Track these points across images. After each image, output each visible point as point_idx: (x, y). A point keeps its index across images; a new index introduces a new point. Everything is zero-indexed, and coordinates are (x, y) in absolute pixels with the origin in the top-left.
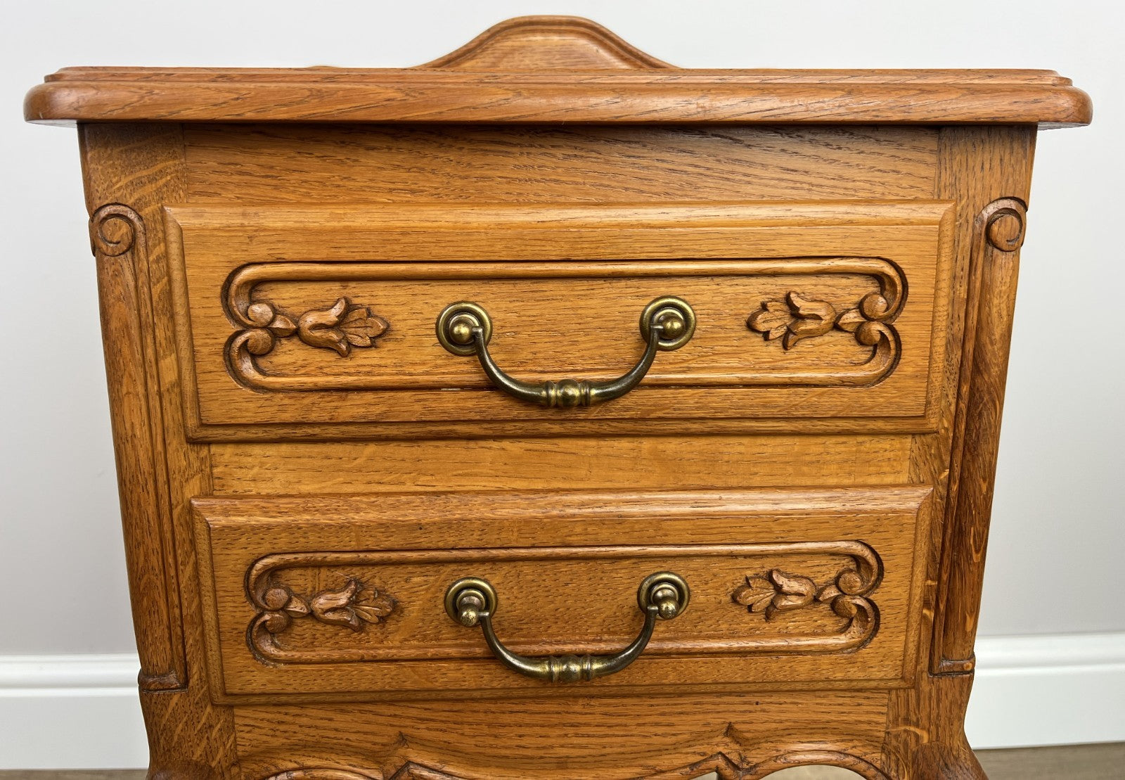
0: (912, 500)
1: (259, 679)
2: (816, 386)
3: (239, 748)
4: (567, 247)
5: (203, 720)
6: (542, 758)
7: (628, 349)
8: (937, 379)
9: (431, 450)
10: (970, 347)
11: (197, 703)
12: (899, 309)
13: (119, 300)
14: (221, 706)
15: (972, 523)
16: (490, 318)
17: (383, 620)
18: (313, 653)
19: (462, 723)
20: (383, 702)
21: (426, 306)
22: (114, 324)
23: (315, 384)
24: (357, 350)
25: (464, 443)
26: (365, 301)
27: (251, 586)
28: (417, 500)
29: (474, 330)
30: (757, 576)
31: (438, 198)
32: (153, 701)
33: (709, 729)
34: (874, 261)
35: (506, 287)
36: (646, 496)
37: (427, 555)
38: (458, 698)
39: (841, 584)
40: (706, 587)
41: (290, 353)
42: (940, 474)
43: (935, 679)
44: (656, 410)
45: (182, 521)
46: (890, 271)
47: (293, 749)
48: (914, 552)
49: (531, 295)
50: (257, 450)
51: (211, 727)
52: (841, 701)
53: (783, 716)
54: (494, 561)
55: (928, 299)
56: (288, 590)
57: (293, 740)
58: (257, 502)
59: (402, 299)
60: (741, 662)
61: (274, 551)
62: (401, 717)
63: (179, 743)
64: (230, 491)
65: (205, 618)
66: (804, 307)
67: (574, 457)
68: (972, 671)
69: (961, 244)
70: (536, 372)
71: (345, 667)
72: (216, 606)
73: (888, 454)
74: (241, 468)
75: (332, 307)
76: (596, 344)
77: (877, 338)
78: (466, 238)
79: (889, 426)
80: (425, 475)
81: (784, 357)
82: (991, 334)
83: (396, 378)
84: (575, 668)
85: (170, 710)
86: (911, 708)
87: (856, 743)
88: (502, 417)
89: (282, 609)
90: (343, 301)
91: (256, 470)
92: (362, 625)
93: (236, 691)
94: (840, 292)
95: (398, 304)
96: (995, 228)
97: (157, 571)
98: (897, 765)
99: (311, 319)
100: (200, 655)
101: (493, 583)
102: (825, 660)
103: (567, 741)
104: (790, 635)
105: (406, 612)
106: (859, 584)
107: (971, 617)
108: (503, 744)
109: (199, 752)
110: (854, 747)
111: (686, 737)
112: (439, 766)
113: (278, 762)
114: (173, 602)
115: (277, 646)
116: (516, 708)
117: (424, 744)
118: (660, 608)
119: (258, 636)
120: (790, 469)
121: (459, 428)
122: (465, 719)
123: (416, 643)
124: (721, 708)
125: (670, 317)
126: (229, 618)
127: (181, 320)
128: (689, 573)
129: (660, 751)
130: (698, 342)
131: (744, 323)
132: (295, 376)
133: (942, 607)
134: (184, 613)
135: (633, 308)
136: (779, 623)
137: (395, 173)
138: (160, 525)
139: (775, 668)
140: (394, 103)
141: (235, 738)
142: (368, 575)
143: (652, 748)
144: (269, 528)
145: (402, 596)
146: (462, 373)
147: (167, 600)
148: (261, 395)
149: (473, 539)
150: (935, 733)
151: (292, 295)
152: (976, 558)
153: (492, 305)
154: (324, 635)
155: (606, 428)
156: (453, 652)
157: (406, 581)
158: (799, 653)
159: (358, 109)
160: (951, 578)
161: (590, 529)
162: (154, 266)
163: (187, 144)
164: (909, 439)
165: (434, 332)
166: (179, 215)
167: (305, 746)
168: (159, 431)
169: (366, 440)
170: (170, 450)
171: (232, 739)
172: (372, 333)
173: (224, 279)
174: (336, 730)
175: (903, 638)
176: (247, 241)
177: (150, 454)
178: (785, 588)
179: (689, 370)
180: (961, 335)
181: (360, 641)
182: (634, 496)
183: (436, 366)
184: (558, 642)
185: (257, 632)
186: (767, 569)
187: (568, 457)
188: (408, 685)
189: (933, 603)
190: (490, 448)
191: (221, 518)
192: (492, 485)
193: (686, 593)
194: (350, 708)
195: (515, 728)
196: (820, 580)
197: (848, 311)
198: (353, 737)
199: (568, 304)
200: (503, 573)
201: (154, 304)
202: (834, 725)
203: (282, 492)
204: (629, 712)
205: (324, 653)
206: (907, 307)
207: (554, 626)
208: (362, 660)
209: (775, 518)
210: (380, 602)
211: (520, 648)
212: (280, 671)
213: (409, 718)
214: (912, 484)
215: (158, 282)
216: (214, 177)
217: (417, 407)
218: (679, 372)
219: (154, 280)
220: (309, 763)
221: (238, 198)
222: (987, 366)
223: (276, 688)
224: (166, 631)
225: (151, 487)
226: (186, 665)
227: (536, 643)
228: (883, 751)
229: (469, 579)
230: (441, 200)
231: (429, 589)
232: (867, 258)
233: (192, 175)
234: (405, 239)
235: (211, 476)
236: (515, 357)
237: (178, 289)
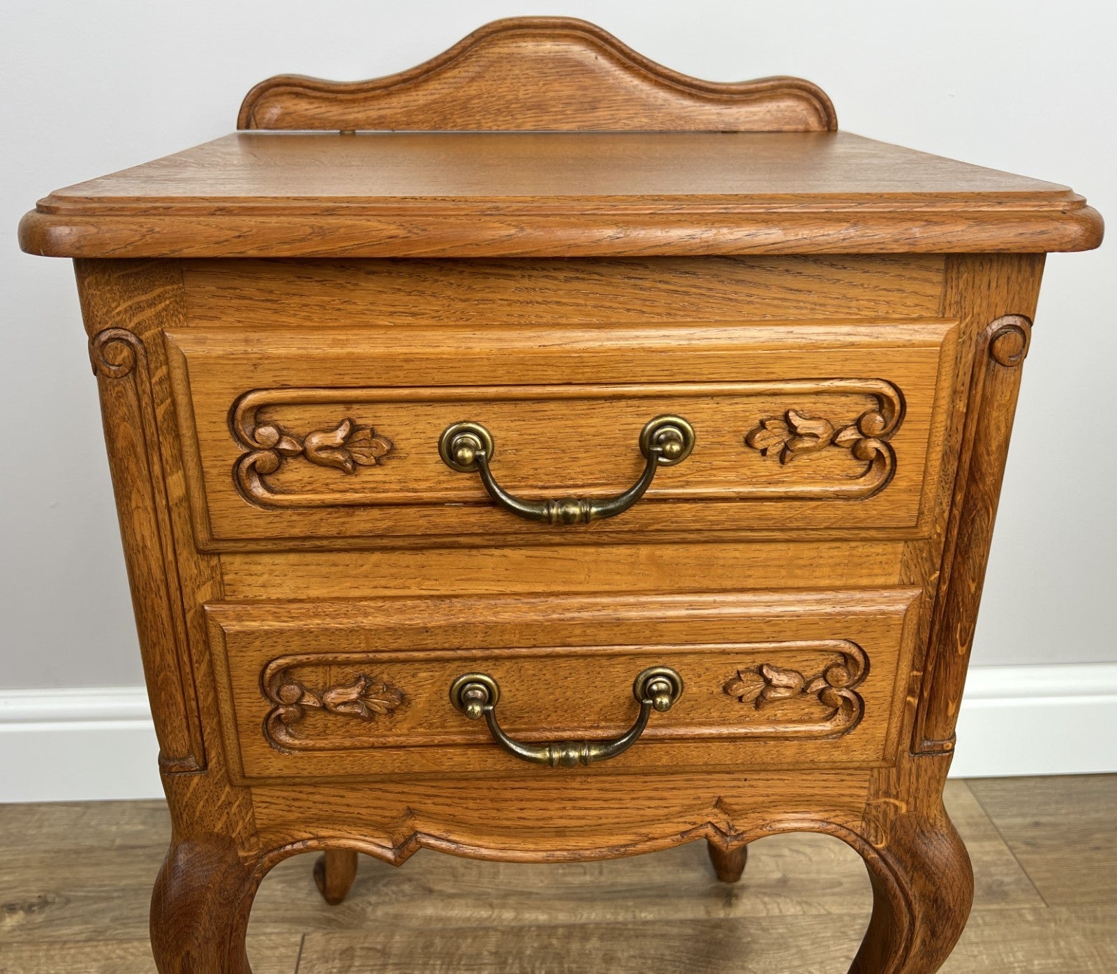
0: (899, 603)
1: (276, 765)
2: (811, 499)
3: (257, 821)
4: (568, 371)
5: (223, 798)
6: (541, 827)
7: (628, 464)
8: (931, 491)
9: (434, 557)
10: (967, 457)
11: (217, 783)
12: (897, 426)
13: (124, 419)
14: (239, 785)
15: (959, 620)
16: (491, 436)
17: (391, 711)
18: (326, 740)
19: (466, 798)
20: (393, 782)
21: (428, 426)
22: (121, 443)
23: (323, 501)
24: (361, 468)
25: (466, 551)
26: (369, 422)
27: (266, 684)
28: (423, 604)
29: (478, 453)
30: (748, 670)
31: (439, 323)
32: (174, 783)
33: (700, 801)
34: (873, 382)
35: (507, 408)
36: (643, 599)
37: (433, 654)
38: (463, 779)
39: (829, 677)
40: (698, 680)
41: (296, 472)
42: (930, 575)
43: (916, 758)
44: (654, 524)
45: (195, 623)
46: (889, 392)
47: (307, 822)
48: (900, 650)
49: (532, 415)
50: (266, 559)
51: (230, 804)
52: (825, 777)
53: (770, 791)
54: (497, 658)
55: (925, 418)
56: (300, 685)
57: (307, 814)
58: (269, 607)
59: (405, 419)
60: (731, 747)
61: (286, 652)
62: (409, 793)
63: (201, 818)
64: (241, 597)
65: (222, 711)
66: (802, 425)
67: (573, 563)
68: (952, 750)
69: (963, 362)
70: (537, 487)
71: (357, 753)
72: (233, 701)
73: (880, 558)
74: (251, 575)
75: (337, 428)
76: (597, 460)
77: (873, 455)
78: (468, 364)
79: (881, 535)
80: (429, 580)
81: (782, 470)
82: (988, 445)
83: (401, 494)
84: (573, 754)
85: (191, 789)
86: (892, 782)
87: (838, 813)
88: (504, 530)
89: (296, 703)
90: (347, 423)
91: (265, 577)
92: (372, 715)
93: (254, 775)
94: (838, 410)
95: (402, 425)
96: (998, 344)
97: (173, 668)
98: (876, 832)
99: (316, 440)
100: (217, 742)
101: (495, 677)
102: (811, 745)
103: (565, 813)
104: (778, 722)
105: (413, 703)
106: (846, 678)
107: (953, 703)
108: (505, 816)
109: (219, 826)
110: (837, 816)
111: (678, 809)
112: (445, 835)
114: (190, 696)
115: (291, 736)
116: (518, 785)
117: (430, 817)
118: (655, 701)
119: (274, 727)
120: (783, 572)
121: (462, 540)
122: (469, 795)
123: (422, 730)
124: (712, 783)
125: (671, 439)
126: (246, 712)
127: (187, 442)
128: (683, 667)
129: (653, 820)
130: (697, 458)
131: (742, 440)
132: (302, 492)
133: (926, 694)
134: (201, 706)
135: (633, 426)
136: (768, 711)
137: (396, 297)
138: (174, 627)
139: (762, 752)
140: (398, 241)
141: (253, 813)
142: (377, 671)
143: (645, 818)
144: (281, 632)
145: (409, 689)
146: (465, 489)
147: (184, 694)
148: (270, 512)
149: (477, 640)
150: (913, 803)
151: (297, 417)
152: (961, 650)
153: (494, 424)
154: (335, 724)
155: (605, 538)
156: (458, 739)
158: (787, 739)
159: (360, 246)
160: (936, 667)
161: (588, 631)
162: (157, 388)
163: (185, 269)
164: (902, 544)
165: (437, 450)
166: (184, 342)
167: (318, 820)
168: (169, 542)
169: (372, 550)
170: (181, 560)
171: (250, 814)
172: (376, 452)
173: (230, 404)
174: (348, 805)
175: (886, 725)
176: (252, 368)
177: (161, 563)
178: (775, 682)
179: (688, 484)
180: (958, 447)
182: (632, 599)
183: (439, 482)
184: (557, 729)
185: (273, 723)
186: (758, 663)
187: (569, 563)
188: (416, 769)
189: (918, 691)
190: (492, 555)
191: (234, 623)
192: (495, 589)
193: (680, 685)
194: (360, 786)
195: (517, 803)
196: (809, 673)
197: (846, 427)
198: (363, 811)
199: (570, 423)
200: (505, 668)
201: (159, 424)
202: (817, 798)
203: (292, 596)
204: (624, 787)
205: (337, 741)
206: (904, 426)
207: (554, 714)
208: (373, 747)
209: (766, 620)
210: (389, 696)
211: (522, 735)
212: (295, 757)
213: (416, 793)
214: (902, 586)
215: (162, 403)
216: (213, 301)
217: (422, 522)
218: (677, 487)
219: (157, 401)
220: (323, 833)
221: (239, 322)
222: (983, 476)
223: (293, 772)
224: (184, 720)
225: (163, 593)
226: (204, 750)
227: (537, 730)
228: (863, 819)
229: (473, 673)
230: (442, 323)
231: (435, 683)
232: (866, 379)
233: (191, 299)
234: (407, 366)
235: (222, 583)
236: (517, 472)
237: (183, 413)
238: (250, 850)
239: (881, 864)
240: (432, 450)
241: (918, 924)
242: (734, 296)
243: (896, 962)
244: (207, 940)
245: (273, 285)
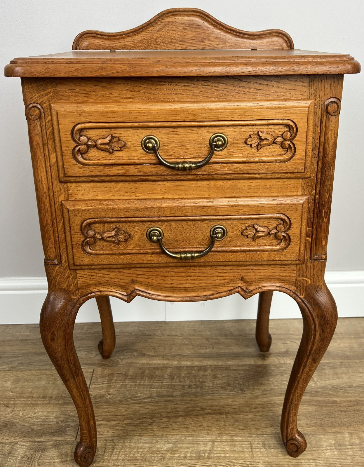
0: (301, 200)
1: (86, 260)
2: (267, 162)
3: (79, 284)
4: (184, 117)
5: (67, 275)
6: (179, 287)
7: (205, 150)
8: (309, 160)
9: (140, 185)
10: (321, 148)
11: (64, 269)
12: (295, 136)
13: (36, 135)
14: (73, 270)
15: (324, 209)
16: (159, 141)
17: (126, 240)
18: (103, 252)
19: (153, 276)
20: (126, 268)
21: (137, 137)
23: (102, 163)
24: (115, 151)
25: (151, 183)
26: (117, 135)
27: (83, 229)
28: (136, 202)
29: (154, 145)
30: (249, 226)
31: (141, 101)
32: (50, 268)
33: (235, 278)
34: (286, 120)
35: (164, 130)
36: (212, 200)
37: (140, 219)
38: (151, 266)
39: (277, 228)
40: (232, 230)
41: (93, 153)
42: (312, 192)
43: (312, 262)
44: (215, 171)
45: (59, 208)
46: (292, 124)
47: (96, 285)
48: (302, 218)
49: (172, 133)
50: (83, 185)
51: (69, 277)
52: (280, 269)
53: (260, 274)
54: (162, 221)
55: (304, 133)
56: (94, 231)
57: (97, 281)
58: (84, 202)
59: (130, 134)
60: (244, 254)
61: (90, 218)
62: (132, 274)
63: (59, 283)
64: (74, 199)
65: (67, 241)
66: (263, 136)
67: (188, 187)
68: (326, 259)
69: (317, 114)
70: (175, 159)
71: (115, 256)
72: (71, 236)
73: (294, 185)
74: (78, 191)
75: (107, 137)
76: (195, 149)
77: (288, 146)
78: (150, 114)
79: (293, 176)
80: (139, 193)
81: (257, 153)
82: (328, 144)
83: (129, 161)
84: (189, 255)
86: (304, 271)
87: (286, 283)
88: (164, 174)
89: (93, 237)
90: (110, 135)
91: (83, 191)
92: (119, 242)
93: (78, 264)
94: (275, 131)
95: (129, 136)
96: (329, 108)
97: (50, 225)
98: (300, 291)
99: (100, 141)
100: (65, 253)
101: (162, 229)
102: (272, 253)
103: (188, 282)
104: (261, 246)
105: (134, 238)
106: (283, 228)
107: (324, 241)
108: (166, 283)
109: (65, 285)
110: (285, 285)
111: (228, 281)
112: (145, 290)
113: (91, 289)
114: (56, 236)
115: (91, 249)
116: (171, 271)
117: (140, 283)
118: (216, 236)
119: (85, 246)
120: (260, 191)
121: (150, 178)
122: (154, 274)
123: (137, 248)
124: (240, 271)
125: (219, 140)
126: (76, 240)
127: (57, 141)
128: (227, 225)
129: (219, 285)
130: (229, 148)
131: (244, 142)
132: (95, 160)
133: (314, 237)
134: (60, 239)
135: (207, 137)
136: (257, 242)
137: (126, 92)
138: (51, 210)
139: (257, 256)
140: (127, 71)
141: (77, 281)
142: (121, 226)
143: (216, 284)
144: (88, 210)
145: (132, 233)
146: (150, 159)
147: (54, 235)
148: (84, 167)
149: (155, 214)
150: (312, 280)
151: (94, 133)
152: (325, 220)
153: (160, 136)
154: (106, 246)
155: (198, 177)
156: (149, 251)
157: (134, 228)
158: (264, 251)
159: (115, 73)
160: (317, 227)
161: (193, 211)
162: (48, 124)
163: (57, 83)
164: (301, 180)
165: (140, 145)
166: (57, 107)
167: (100, 284)
168: (50, 178)
169: (119, 181)
170: (54, 186)
171: (76, 281)
172: (120, 146)
173: (72, 128)
174: (111, 278)
175: (299, 247)
176: (79, 116)
177: (47, 186)
178: (258, 230)
179: (226, 157)
180: (318, 145)
181: (119, 248)
182: (208, 200)
183: (142, 157)
184: (184, 248)
185: (85, 244)
186: (253, 223)
187: (186, 187)
188: (135, 262)
189: (311, 236)
190: (160, 184)
191: (72, 207)
192: (161, 197)
193: (226, 231)
194: (115, 270)
195: (170, 277)
196: (271, 227)
197: (278, 137)
198: (116, 280)
199: (185, 136)
200: (165, 225)
201: (48, 136)
202: (278, 277)
203: (92, 199)
204: (208, 272)
205: (107, 251)
206: (297, 136)
207: (182, 243)
208: (120, 254)
209: (254, 206)
210: (125, 235)
211: (171, 250)
212: (92, 257)
213: (135, 274)
214: (302, 195)
215: (49, 129)
216: (67, 94)
217: (136, 170)
218: (222, 158)
219: (47, 128)
220: (102, 289)
221: (75, 101)
222: (327, 155)
223: (91, 263)
224: (54, 245)
225: (48, 197)
226: (61, 256)
227: (177, 248)
228: (295, 286)
229: (154, 227)
230: (142, 101)
231: (141, 230)
232: (284, 119)
233: (59, 93)
234: (130, 115)
235: (68, 193)
236: (167, 154)
237: (56, 131)
238: (75, 296)
239: (303, 304)
240: (139, 145)
241: (317, 327)
242: (239, 92)
243: (311, 344)
244: (60, 328)
245: (86, 88)
